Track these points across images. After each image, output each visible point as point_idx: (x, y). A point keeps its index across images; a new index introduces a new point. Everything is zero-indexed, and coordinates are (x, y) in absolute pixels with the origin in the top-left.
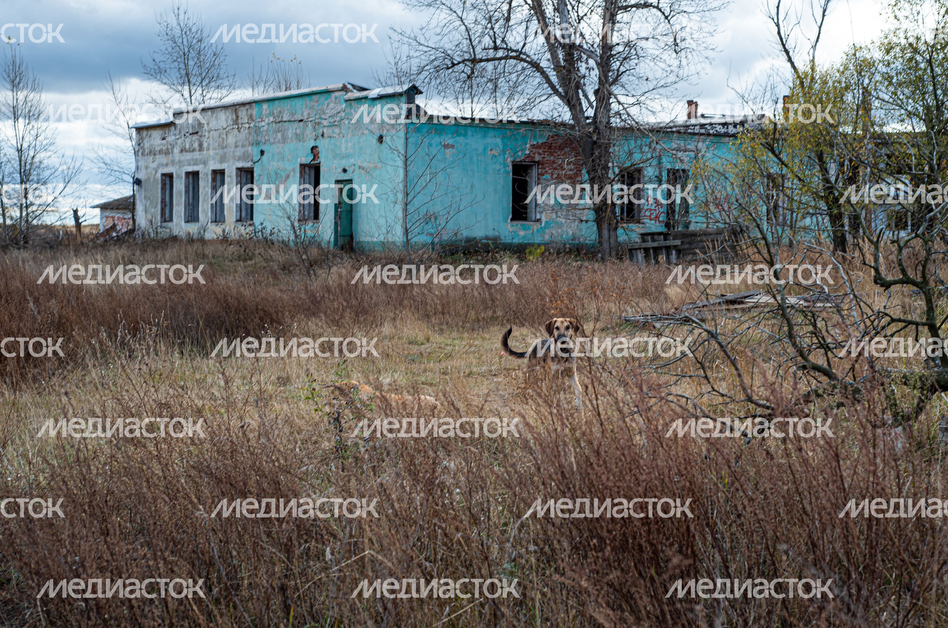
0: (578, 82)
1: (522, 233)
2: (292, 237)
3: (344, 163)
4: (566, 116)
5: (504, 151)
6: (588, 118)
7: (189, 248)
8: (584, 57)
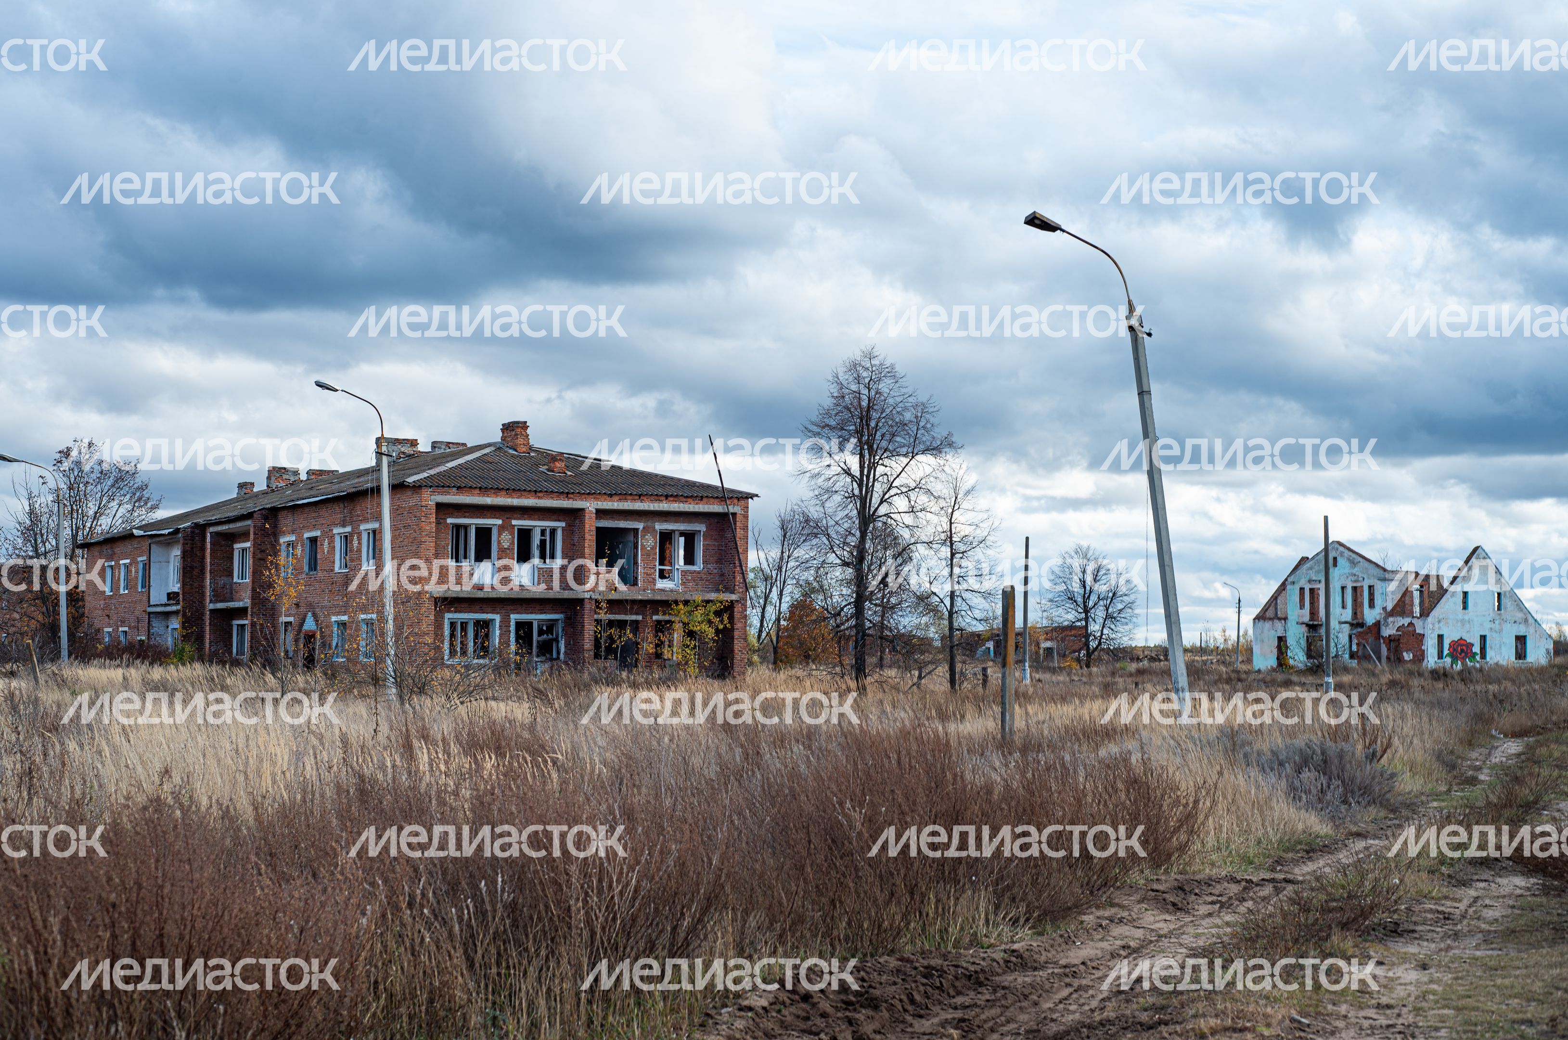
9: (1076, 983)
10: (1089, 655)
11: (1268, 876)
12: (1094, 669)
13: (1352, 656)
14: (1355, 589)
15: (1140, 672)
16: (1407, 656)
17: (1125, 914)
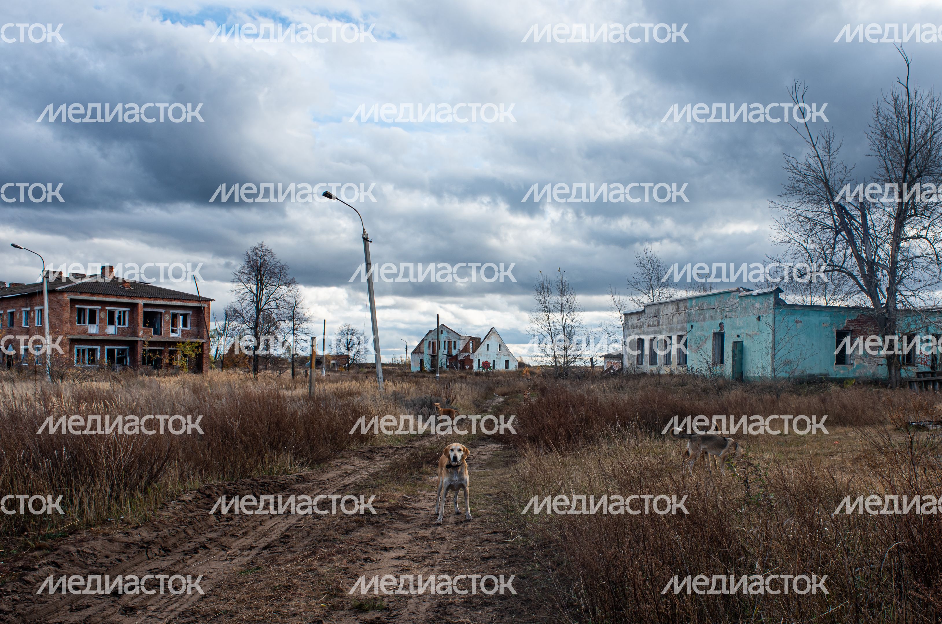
0: (877, 284)
1: (842, 372)
2: (708, 373)
3: (739, 332)
4: (869, 304)
5: (831, 324)
6: (882, 304)
7: (652, 379)
8: (880, 269)
9: (324, 487)
10: (349, 365)
11: (405, 446)
12: (351, 371)
13: (447, 367)
14: (449, 342)
15: (368, 372)
16: (467, 367)
17: (348, 461)
